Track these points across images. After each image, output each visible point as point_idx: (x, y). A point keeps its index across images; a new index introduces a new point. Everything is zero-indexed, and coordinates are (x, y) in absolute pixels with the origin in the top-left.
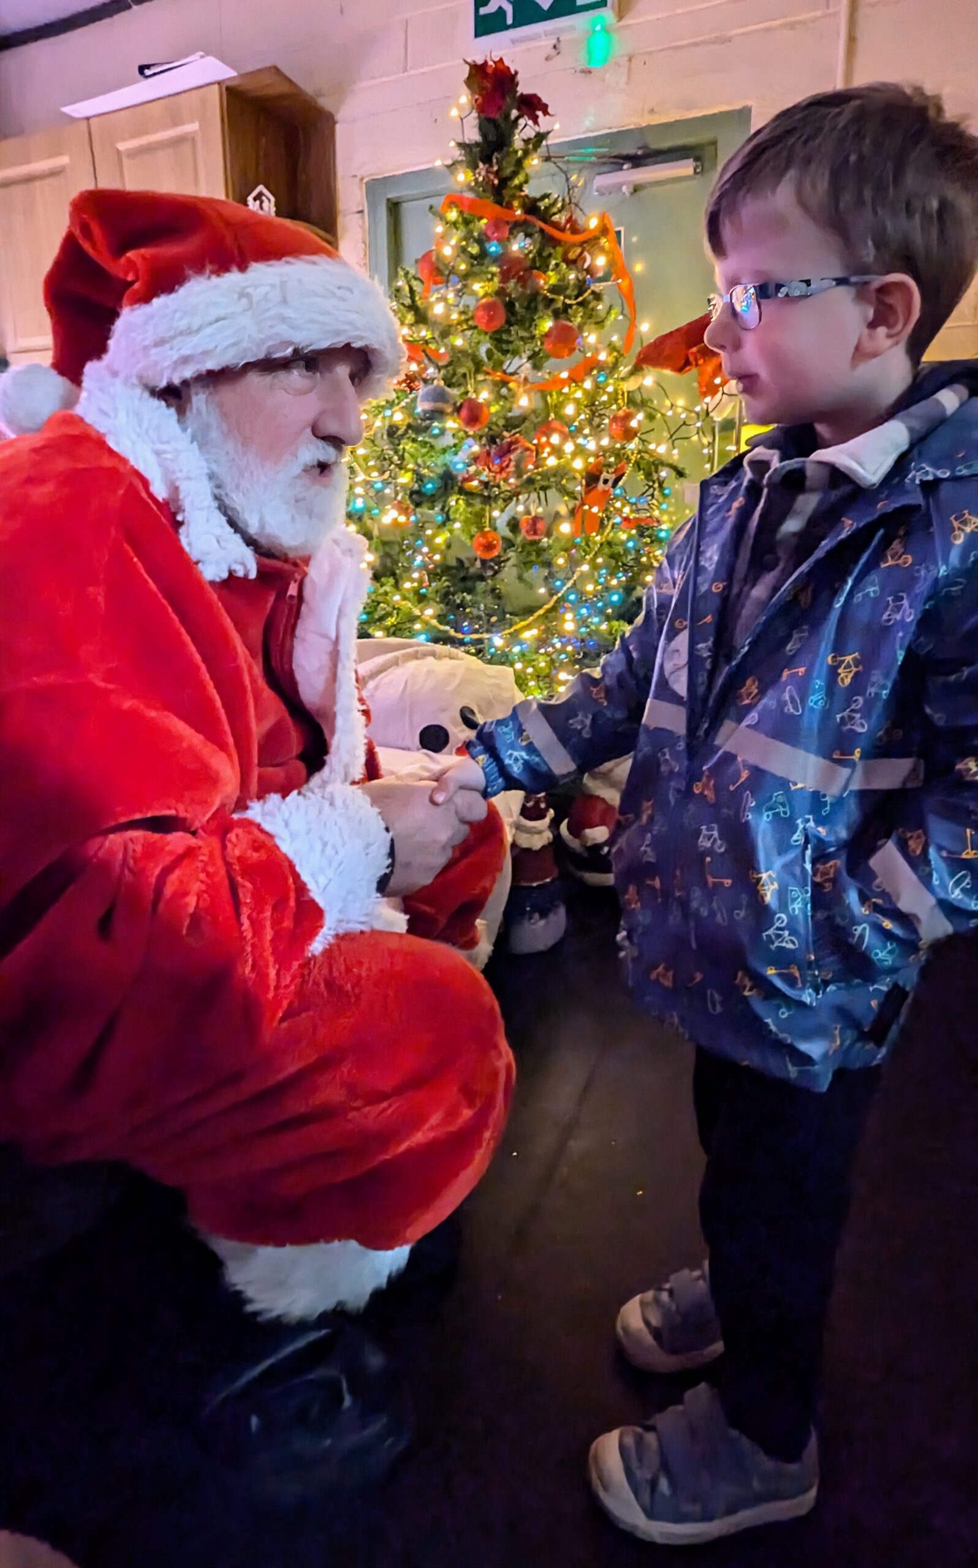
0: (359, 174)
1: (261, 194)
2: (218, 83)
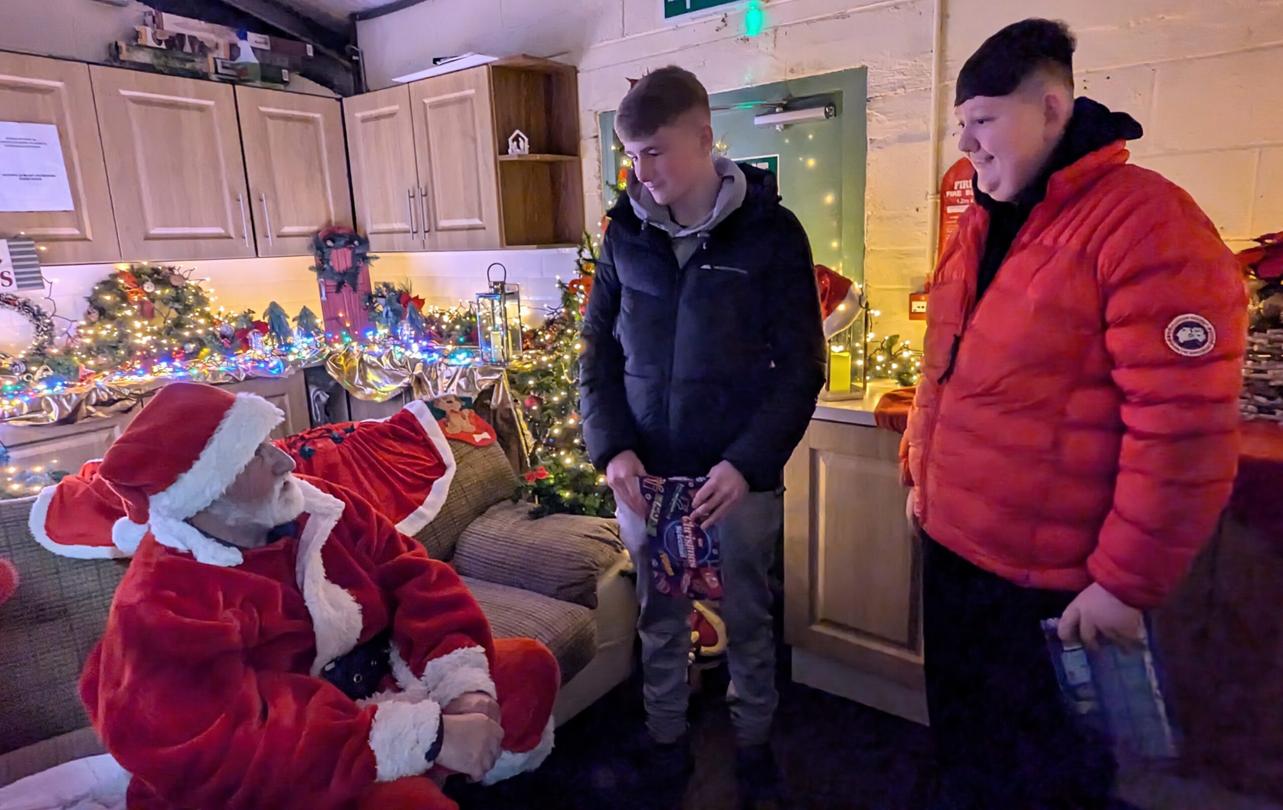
0: (595, 109)
1: (518, 136)
2: (486, 64)
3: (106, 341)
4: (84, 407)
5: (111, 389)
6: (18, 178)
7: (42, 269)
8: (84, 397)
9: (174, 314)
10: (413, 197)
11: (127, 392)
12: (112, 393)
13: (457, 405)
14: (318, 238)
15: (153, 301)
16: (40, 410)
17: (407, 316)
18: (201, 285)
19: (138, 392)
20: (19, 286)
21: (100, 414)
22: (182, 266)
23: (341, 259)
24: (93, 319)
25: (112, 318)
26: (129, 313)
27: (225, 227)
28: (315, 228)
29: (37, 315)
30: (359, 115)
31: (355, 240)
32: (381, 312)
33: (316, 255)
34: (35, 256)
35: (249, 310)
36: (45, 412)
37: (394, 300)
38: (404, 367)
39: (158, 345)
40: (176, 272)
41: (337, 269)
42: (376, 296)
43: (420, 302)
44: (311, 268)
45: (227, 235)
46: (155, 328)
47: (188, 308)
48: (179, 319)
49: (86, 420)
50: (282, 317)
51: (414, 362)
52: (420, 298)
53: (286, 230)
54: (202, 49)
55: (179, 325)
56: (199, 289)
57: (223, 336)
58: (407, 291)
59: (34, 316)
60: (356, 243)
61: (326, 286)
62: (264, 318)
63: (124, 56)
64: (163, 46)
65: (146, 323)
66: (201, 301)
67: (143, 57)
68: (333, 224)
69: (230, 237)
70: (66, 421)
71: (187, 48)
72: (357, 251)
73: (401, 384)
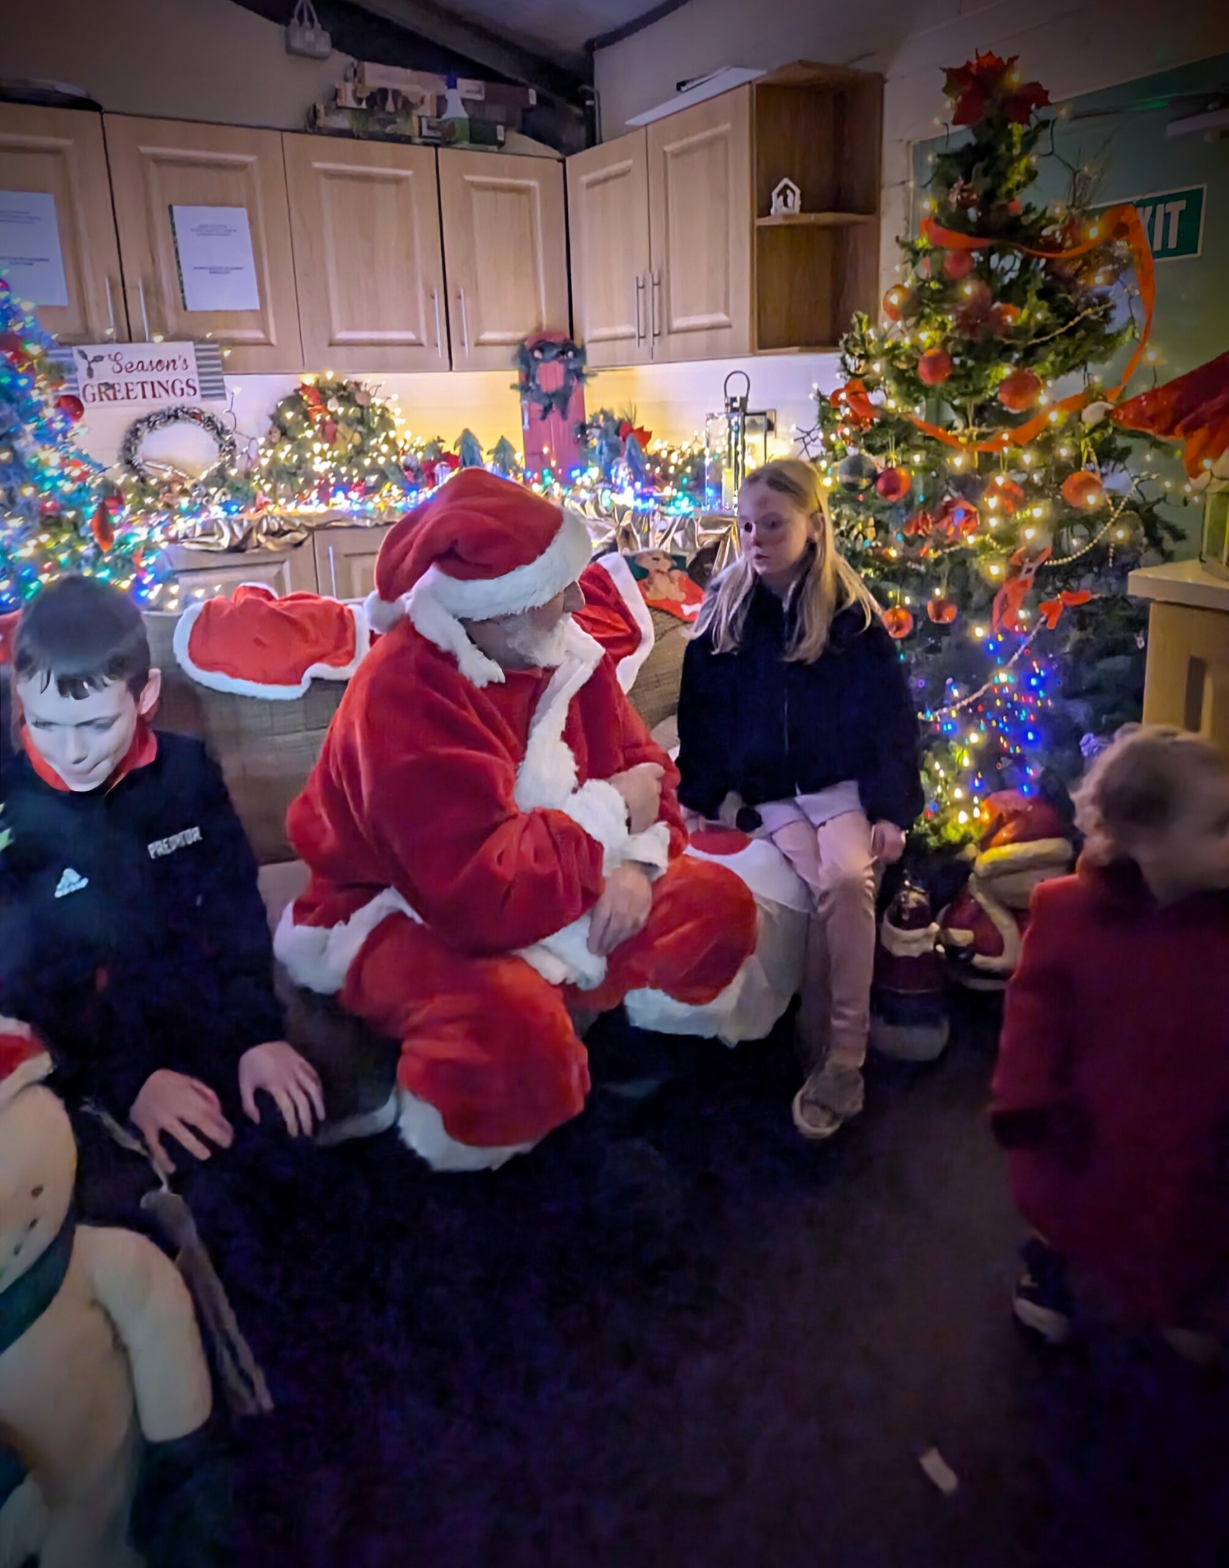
0: (906, 137)
1: (787, 187)
2: (750, 83)
3: (285, 466)
4: (254, 534)
5: (282, 518)
6: (206, 272)
7: (225, 377)
8: (255, 524)
9: (357, 438)
10: (643, 287)
11: (298, 523)
12: (282, 523)
13: (666, 564)
14: (523, 347)
15: (336, 422)
16: (212, 534)
17: (626, 453)
18: (388, 405)
19: (309, 524)
20: (203, 396)
21: (271, 546)
22: (368, 380)
23: (551, 375)
24: (274, 440)
25: (292, 440)
26: (309, 434)
27: (415, 329)
28: (521, 335)
29: (220, 432)
30: (585, 179)
31: (569, 350)
32: (594, 448)
33: (520, 370)
34: (218, 362)
35: (438, 437)
36: (216, 537)
37: (612, 431)
38: (610, 516)
39: (336, 473)
40: (362, 389)
41: (544, 390)
42: (591, 426)
43: (644, 436)
44: (513, 387)
45: (418, 342)
46: (336, 453)
47: (372, 433)
48: (362, 444)
49: (256, 551)
50: (476, 449)
51: (623, 510)
52: (646, 429)
53: (487, 336)
54: (407, 106)
55: (360, 451)
56: (385, 409)
57: (407, 468)
58: (630, 421)
59: (218, 433)
60: (570, 354)
61: (530, 412)
62: (455, 449)
63: (322, 121)
64: (364, 105)
65: (326, 446)
66: (386, 423)
67: (342, 122)
68: (544, 329)
69: (420, 345)
70: (236, 549)
71: (390, 106)
72: (572, 366)
73: (604, 539)
